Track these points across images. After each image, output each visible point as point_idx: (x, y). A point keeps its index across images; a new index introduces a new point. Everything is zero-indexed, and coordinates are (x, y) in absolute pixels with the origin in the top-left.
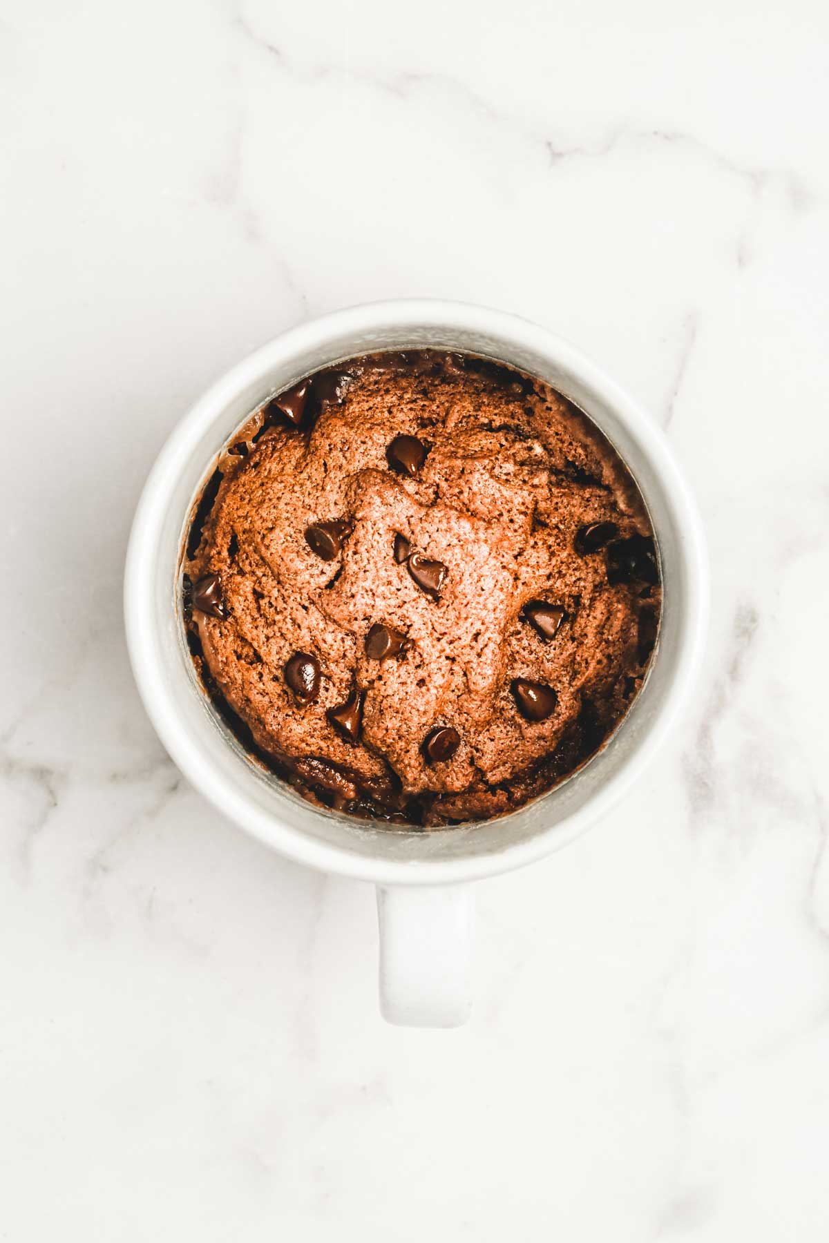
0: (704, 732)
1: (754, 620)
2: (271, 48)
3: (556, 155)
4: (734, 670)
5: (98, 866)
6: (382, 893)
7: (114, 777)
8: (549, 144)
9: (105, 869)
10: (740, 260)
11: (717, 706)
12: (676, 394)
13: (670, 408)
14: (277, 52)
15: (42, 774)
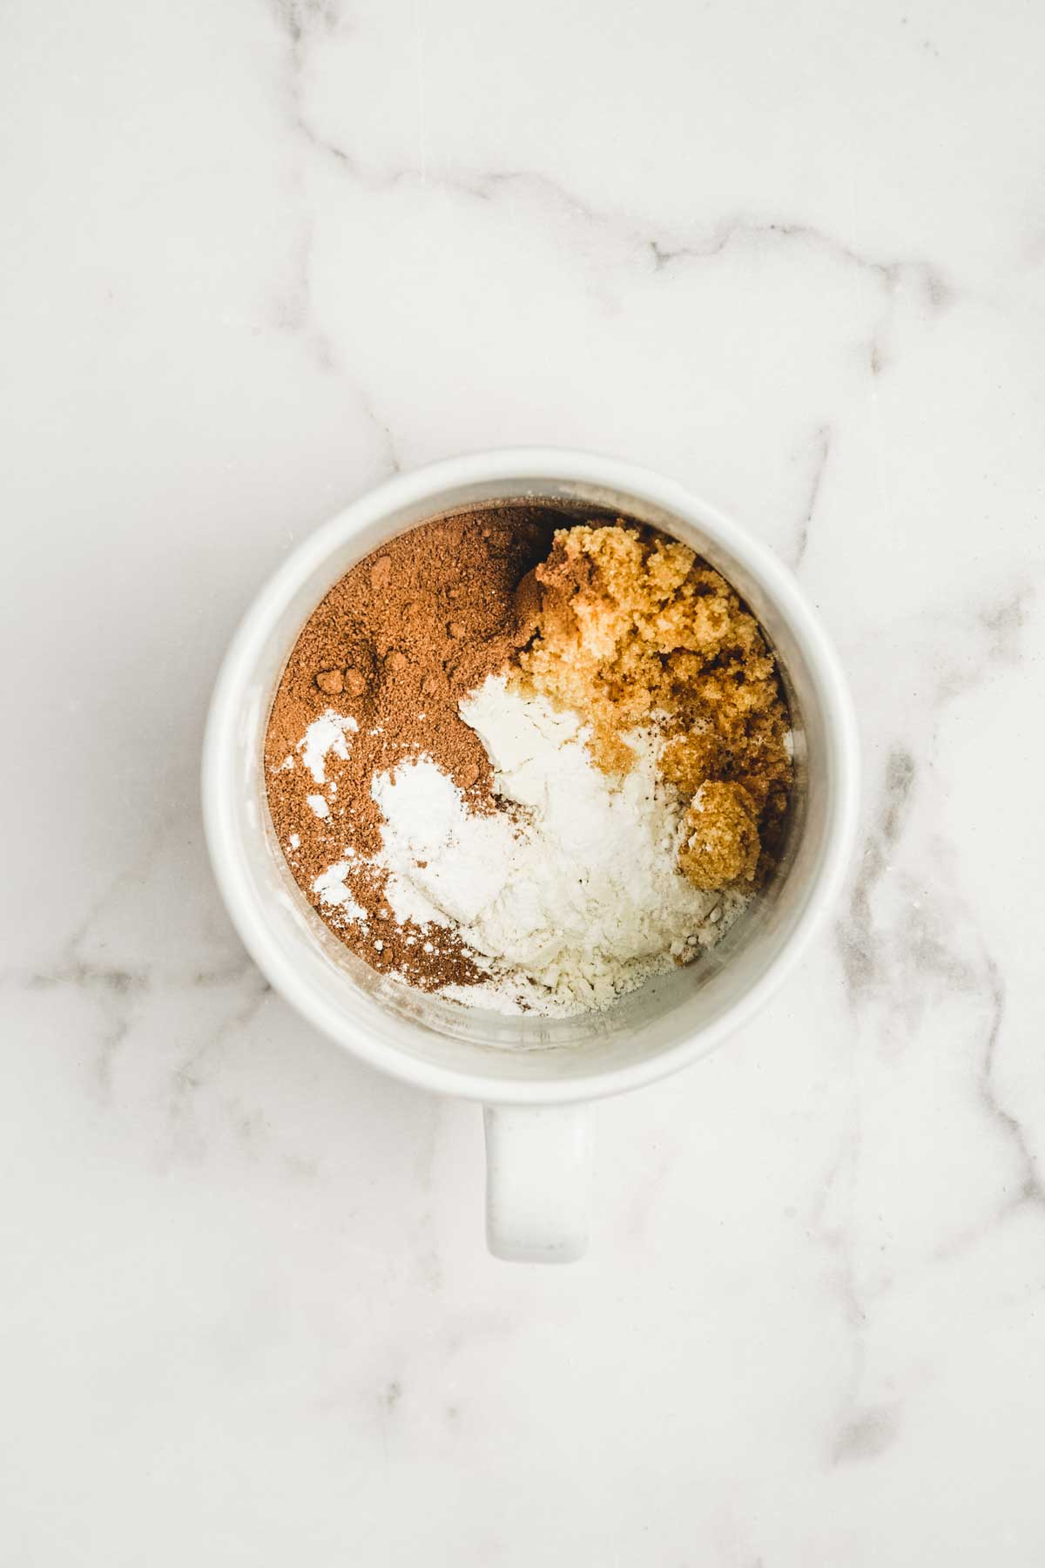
0: (859, 897)
1: (909, 768)
2: (337, 153)
3: (663, 258)
4: (890, 826)
5: (186, 1080)
6: (490, 1112)
7: (200, 979)
8: (654, 245)
9: (194, 1083)
10: (874, 366)
11: (871, 867)
12: (809, 519)
13: (804, 536)
14: (343, 156)
15: (119, 980)
